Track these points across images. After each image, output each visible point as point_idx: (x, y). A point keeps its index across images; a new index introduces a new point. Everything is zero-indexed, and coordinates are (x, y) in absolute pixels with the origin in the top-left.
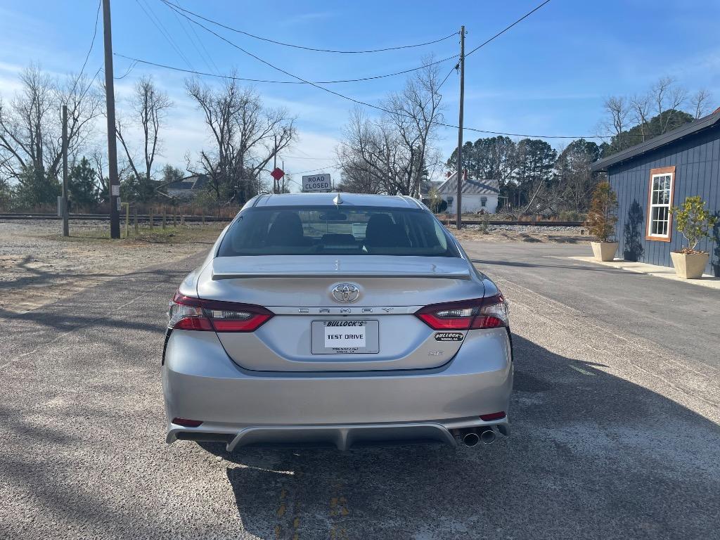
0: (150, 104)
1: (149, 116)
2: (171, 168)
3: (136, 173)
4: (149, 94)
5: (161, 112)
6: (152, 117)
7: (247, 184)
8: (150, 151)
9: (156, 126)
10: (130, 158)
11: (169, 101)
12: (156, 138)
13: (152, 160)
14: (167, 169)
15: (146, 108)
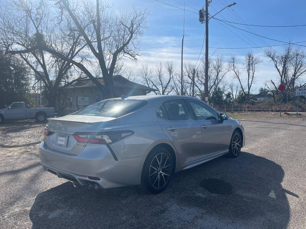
0: (251, 62)
1: (250, 68)
2: (262, 89)
3: (244, 92)
4: (251, 58)
5: (256, 65)
6: (252, 68)
7: (287, 94)
8: (250, 82)
9: (254, 71)
10: (242, 86)
11: (260, 60)
12: (253, 76)
13: (251, 85)
14: (261, 89)
15: (249, 64)
